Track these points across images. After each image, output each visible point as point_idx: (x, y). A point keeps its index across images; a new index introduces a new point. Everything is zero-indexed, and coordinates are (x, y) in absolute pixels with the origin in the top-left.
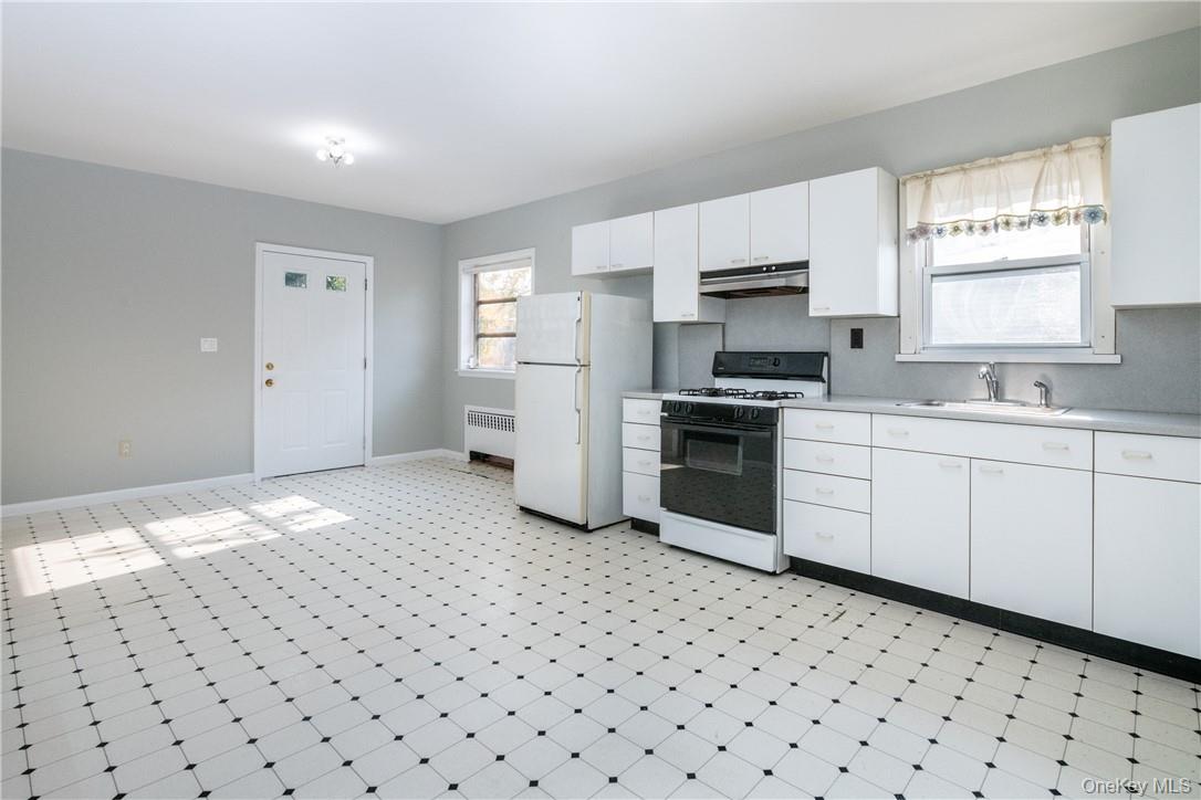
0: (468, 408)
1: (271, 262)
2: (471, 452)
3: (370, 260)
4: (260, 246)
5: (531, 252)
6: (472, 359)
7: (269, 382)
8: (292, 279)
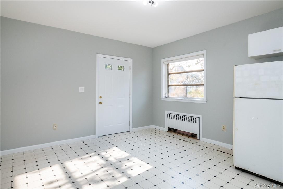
0: (166, 112)
1: (101, 61)
2: (168, 128)
3: (131, 60)
4: (98, 55)
5: (204, 52)
6: (166, 94)
7: (101, 103)
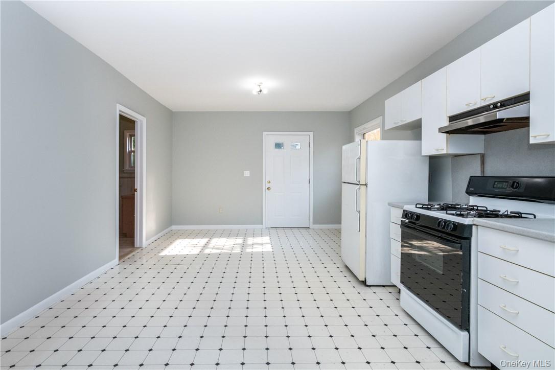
1: (270, 138)
3: (311, 134)
4: (265, 133)
7: (269, 189)
8: (278, 146)
